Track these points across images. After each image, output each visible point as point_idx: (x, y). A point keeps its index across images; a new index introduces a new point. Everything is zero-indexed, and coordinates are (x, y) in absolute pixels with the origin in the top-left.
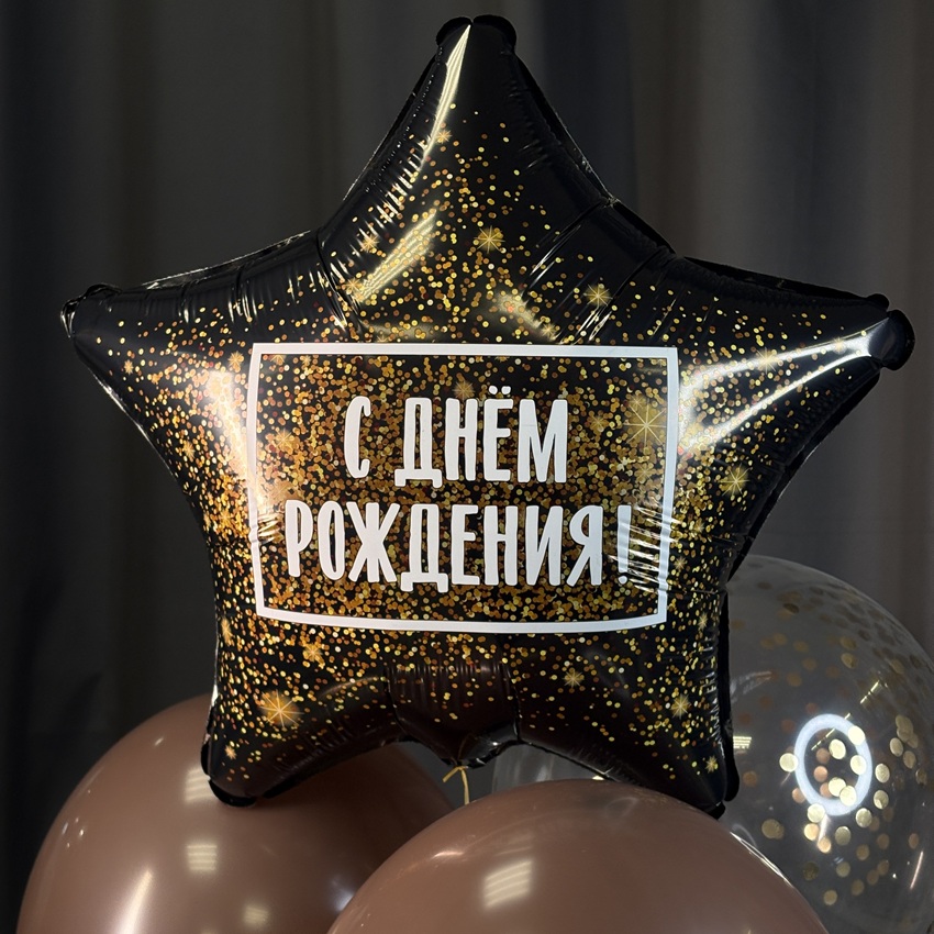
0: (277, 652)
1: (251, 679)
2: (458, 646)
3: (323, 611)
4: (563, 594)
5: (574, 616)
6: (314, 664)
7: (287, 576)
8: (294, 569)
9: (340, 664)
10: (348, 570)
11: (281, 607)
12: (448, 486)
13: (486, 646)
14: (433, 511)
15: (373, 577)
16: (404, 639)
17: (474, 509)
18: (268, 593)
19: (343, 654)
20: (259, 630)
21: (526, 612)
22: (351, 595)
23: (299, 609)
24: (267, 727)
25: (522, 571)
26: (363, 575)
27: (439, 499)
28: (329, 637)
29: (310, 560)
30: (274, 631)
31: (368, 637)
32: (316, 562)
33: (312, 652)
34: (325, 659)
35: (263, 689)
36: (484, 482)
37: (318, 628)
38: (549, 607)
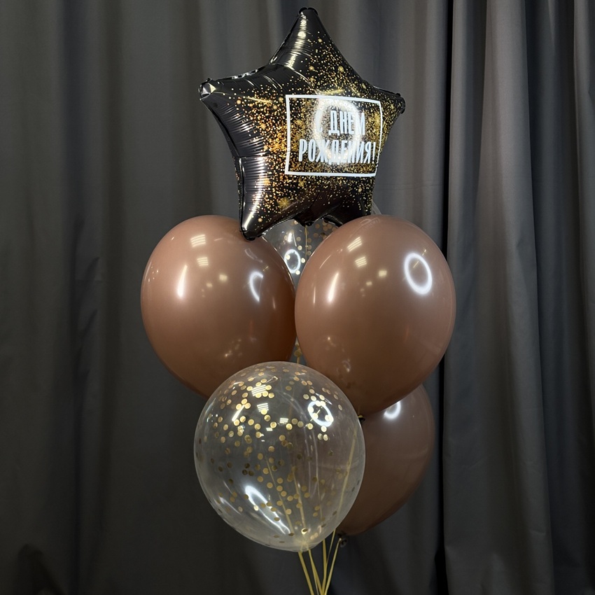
0: (289, 185)
1: (277, 194)
2: (339, 180)
3: (307, 171)
4: (362, 166)
5: (364, 172)
6: (301, 188)
7: (298, 161)
8: (300, 159)
9: (308, 187)
10: (316, 159)
11: (294, 171)
12: (341, 135)
13: (345, 180)
14: (338, 141)
15: (322, 161)
16: (328, 179)
17: (346, 142)
18: (290, 167)
19: (310, 184)
20: (284, 178)
21: (355, 171)
22: (316, 166)
23: (300, 171)
24: (279, 210)
25: (355, 160)
26: (320, 160)
27: (339, 139)
28: (307, 179)
29: (305, 156)
30: (290, 178)
31: (318, 178)
32: (307, 157)
33: (301, 184)
34: (305, 185)
35: (281, 197)
36: (348, 134)
37: (305, 176)
38: (360, 169)
